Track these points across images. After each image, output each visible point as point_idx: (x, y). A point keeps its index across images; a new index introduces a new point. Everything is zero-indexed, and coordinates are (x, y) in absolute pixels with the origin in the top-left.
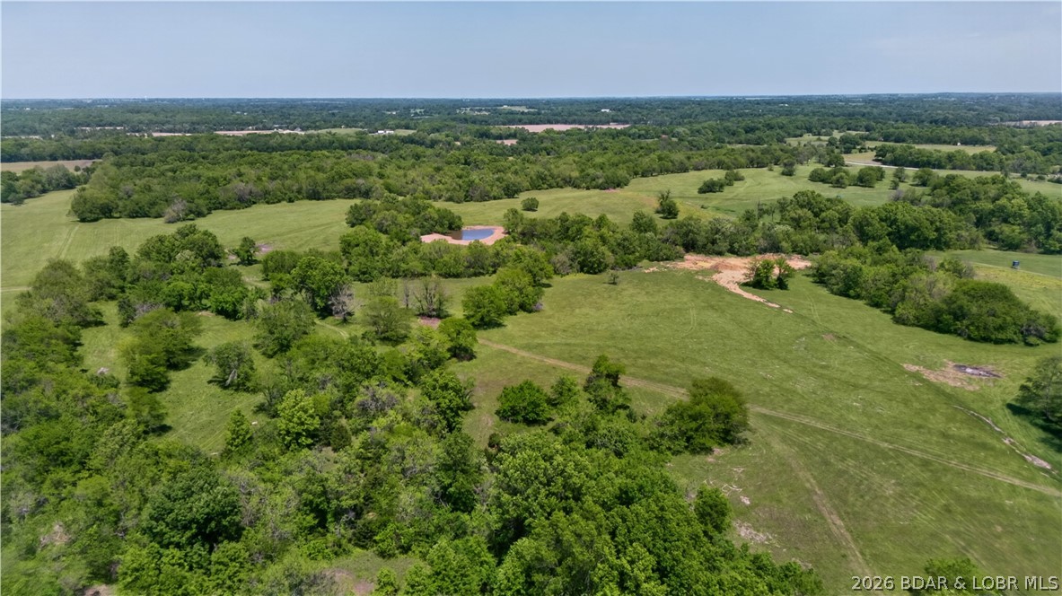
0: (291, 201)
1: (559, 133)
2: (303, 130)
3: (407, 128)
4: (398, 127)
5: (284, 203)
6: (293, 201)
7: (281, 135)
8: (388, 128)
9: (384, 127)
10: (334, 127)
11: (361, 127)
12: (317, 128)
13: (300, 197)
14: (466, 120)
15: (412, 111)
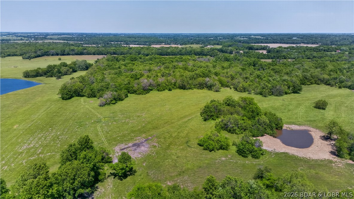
0: (170, 90)
1: (285, 48)
2: (181, 45)
3: (218, 44)
4: (214, 44)
5: (167, 91)
6: (171, 90)
7: (172, 47)
8: (211, 45)
9: (210, 44)
10: (191, 44)
11: (201, 44)
12: (185, 44)
13: (175, 87)
14: (240, 41)
15: (218, 38)
